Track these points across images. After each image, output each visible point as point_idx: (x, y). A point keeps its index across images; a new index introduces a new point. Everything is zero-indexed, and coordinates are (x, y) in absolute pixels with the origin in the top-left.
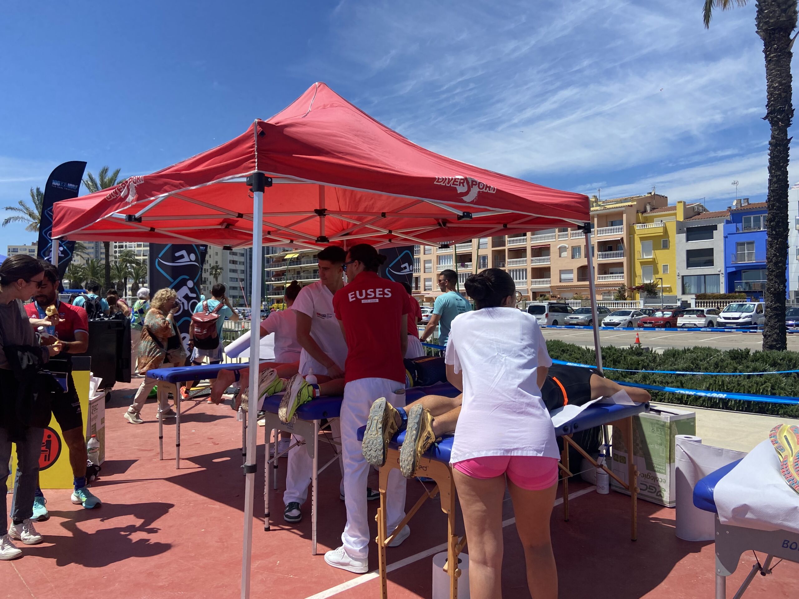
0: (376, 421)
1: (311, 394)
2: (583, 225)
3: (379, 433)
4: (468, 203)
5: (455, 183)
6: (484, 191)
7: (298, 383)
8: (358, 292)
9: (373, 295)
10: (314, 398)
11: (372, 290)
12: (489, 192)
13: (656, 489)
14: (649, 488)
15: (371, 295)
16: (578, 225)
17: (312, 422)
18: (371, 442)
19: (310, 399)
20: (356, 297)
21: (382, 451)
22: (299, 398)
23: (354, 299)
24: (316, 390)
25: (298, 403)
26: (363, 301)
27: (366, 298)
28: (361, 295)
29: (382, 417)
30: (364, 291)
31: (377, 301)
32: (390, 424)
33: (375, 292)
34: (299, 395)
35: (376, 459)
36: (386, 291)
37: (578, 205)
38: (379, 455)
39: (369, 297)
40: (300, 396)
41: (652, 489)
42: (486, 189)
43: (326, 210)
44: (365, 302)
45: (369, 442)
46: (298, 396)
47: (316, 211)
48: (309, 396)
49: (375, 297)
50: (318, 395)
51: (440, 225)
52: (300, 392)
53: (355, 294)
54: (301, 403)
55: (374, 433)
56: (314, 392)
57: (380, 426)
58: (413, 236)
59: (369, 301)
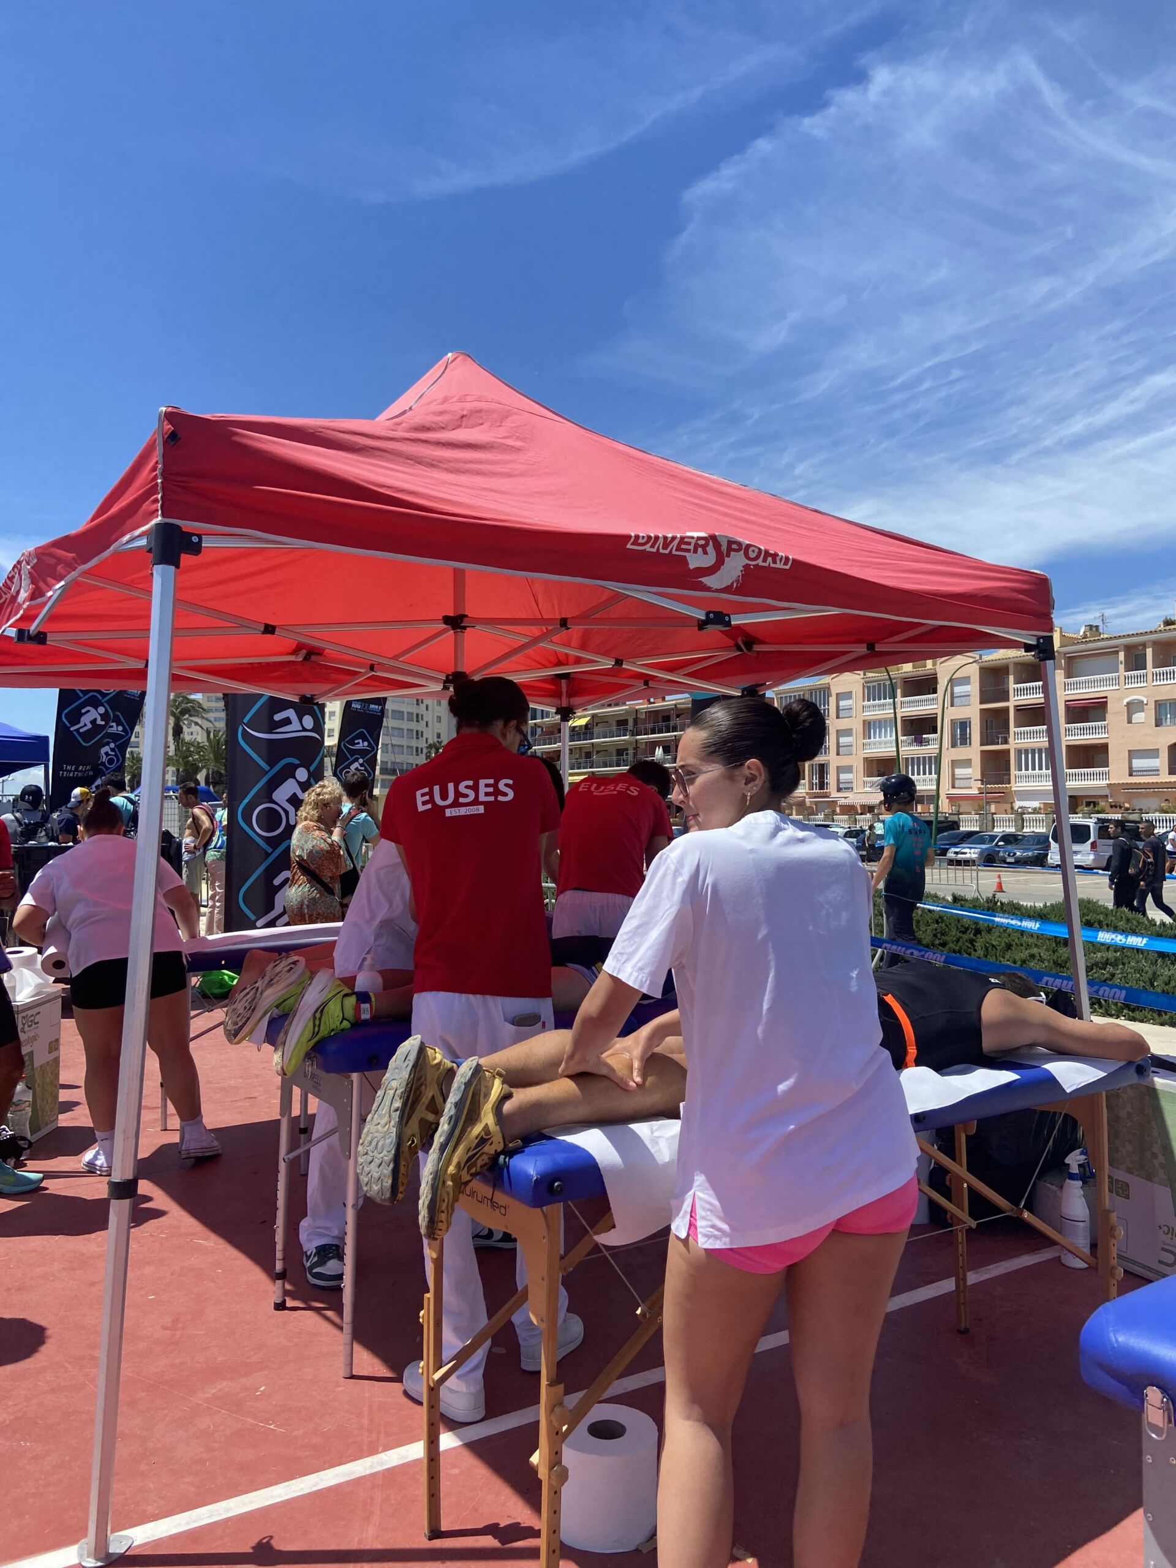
0: (392, 1092)
1: (350, 1013)
2: (1033, 642)
3: (393, 1123)
4: (717, 591)
5: (683, 546)
6: (761, 564)
7: (320, 987)
8: (436, 788)
9: (472, 795)
10: (357, 1024)
11: (470, 783)
12: (772, 565)
15: (466, 796)
16: (1025, 644)
17: (349, 1077)
18: (374, 1143)
19: (346, 1024)
20: (432, 800)
21: (392, 1166)
22: (317, 1022)
23: (429, 806)
24: (362, 1006)
25: (315, 1034)
26: (449, 813)
27: (456, 804)
28: (444, 796)
29: (404, 1084)
30: (451, 786)
31: (481, 809)
32: (425, 1099)
33: (475, 788)
34: (318, 1015)
35: (379, 1186)
36: (503, 784)
38: (385, 1176)
39: (462, 800)
40: (320, 1019)
42: (764, 560)
43: (466, 616)
44: (454, 814)
45: (370, 1143)
46: (314, 1018)
47: (447, 620)
48: (344, 1019)
49: (476, 802)
50: (366, 1016)
51: (739, 649)
52: (322, 1009)
53: (431, 794)
54: (324, 1032)
55: (383, 1122)
56: (357, 1010)
57: (398, 1104)
58: (684, 675)
59: (462, 811)
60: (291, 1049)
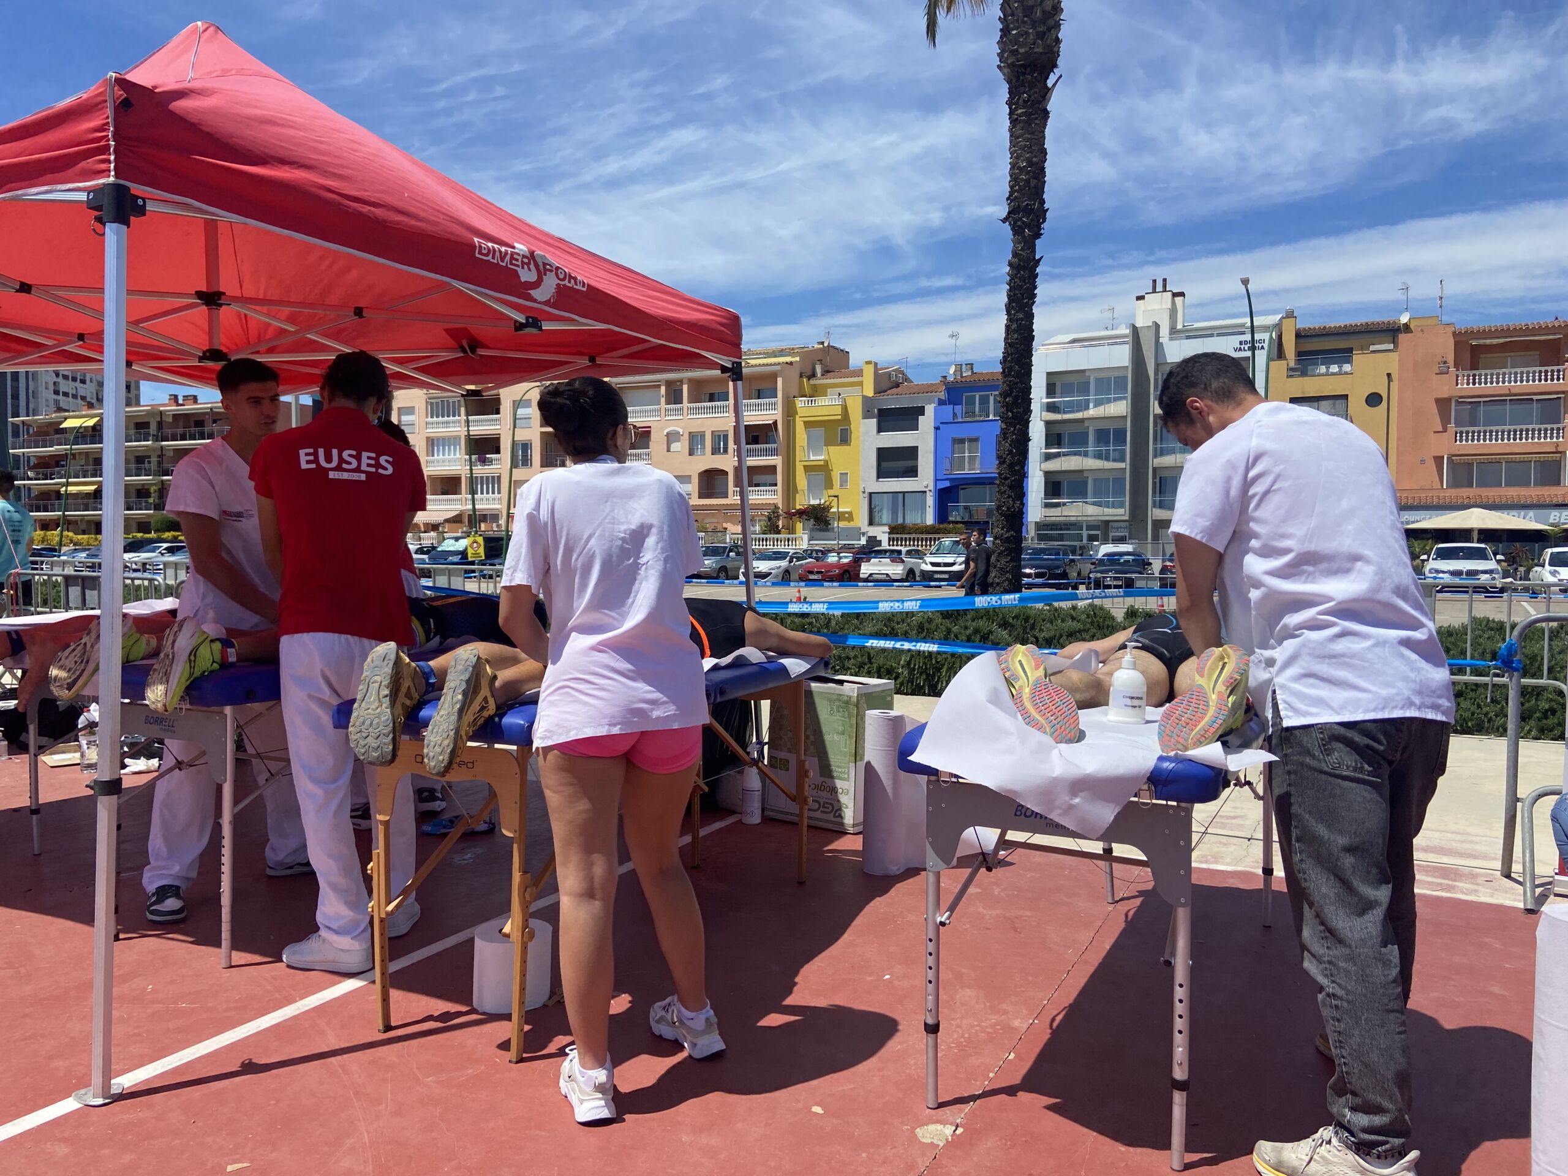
0: (376, 685)
1: (218, 657)
2: (730, 366)
3: (384, 705)
4: (540, 303)
7: (189, 634)
8: (321, 451)
9: (355, 464)
10: (224, 665)
11: (354, 453)
13: (833, 808)
14: (824, 807)
15: (349, 463)
16: (722, 366)
17: (222, 713)
18: (368, 722)
19: (216, 666)
20: (316, 461)
21: (391, 736)
22: (193, 665)
23: (313, 466)
24: (229, 650)
25: (191, 675)
26: (332, 475)
27: (339, 468)
28: (329, 459)
29: (389, 677)
30: (335, 452)
31: (363, 477)
32: (404, 690)
33: (358, 458)
34: (192, 658)
35: (379, 752)
36: (383, 460)
37: (723, 329)
38: (385, 744)
39: (345, 466)
40: (195, 661)
41: (828, 808)
43: (224, 294)
44: (337, 477)
45: (363, 723)
46: (190, 661)
47: (199, 295)
48: (213, 662)
49: (358, 470)
50: (233, 659)
51: (464, 350)
52: (194, 652)
53: (315, 455)
54: (197, 673)
55: (374, 707)
56: (224, 654)
57: (387, 692)
58: (413, 369)
59: (345, 476)
60: (174, 688)
